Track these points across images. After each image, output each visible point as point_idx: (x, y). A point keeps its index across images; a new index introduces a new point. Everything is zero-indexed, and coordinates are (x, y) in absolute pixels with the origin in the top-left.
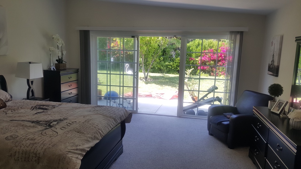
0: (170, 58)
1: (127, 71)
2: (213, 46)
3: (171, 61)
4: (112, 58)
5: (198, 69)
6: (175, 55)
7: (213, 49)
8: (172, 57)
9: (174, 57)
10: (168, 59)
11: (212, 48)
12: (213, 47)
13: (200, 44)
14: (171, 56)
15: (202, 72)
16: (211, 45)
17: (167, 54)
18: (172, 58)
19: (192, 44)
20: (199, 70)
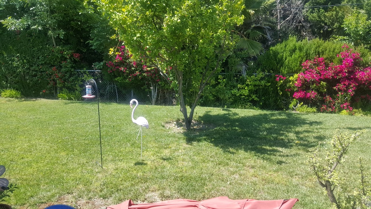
0: (236, 76)
1: (135, 119)
2: (323, 52)
3: (239, 82)
4: (87, 86)
5: (294, 98)
6: (246, 70)
7: (325, 57)
8: (241, 75)
9: (244, 75)
10: (232, 78)
11: (321, 56)
12: (323, 54)
13: (297, 48)
14: (238, 72)
15: (302, 103)
16: (320, 50)
17: (230, 69)
18: (241, 77)
19: (281, 48)
20: (295, 100)
